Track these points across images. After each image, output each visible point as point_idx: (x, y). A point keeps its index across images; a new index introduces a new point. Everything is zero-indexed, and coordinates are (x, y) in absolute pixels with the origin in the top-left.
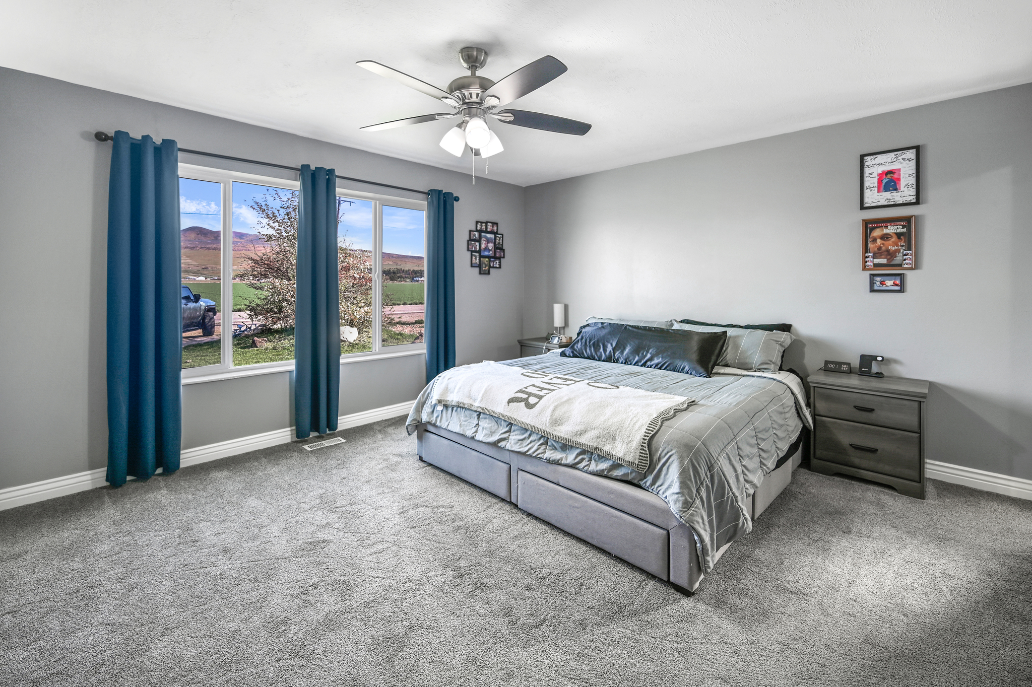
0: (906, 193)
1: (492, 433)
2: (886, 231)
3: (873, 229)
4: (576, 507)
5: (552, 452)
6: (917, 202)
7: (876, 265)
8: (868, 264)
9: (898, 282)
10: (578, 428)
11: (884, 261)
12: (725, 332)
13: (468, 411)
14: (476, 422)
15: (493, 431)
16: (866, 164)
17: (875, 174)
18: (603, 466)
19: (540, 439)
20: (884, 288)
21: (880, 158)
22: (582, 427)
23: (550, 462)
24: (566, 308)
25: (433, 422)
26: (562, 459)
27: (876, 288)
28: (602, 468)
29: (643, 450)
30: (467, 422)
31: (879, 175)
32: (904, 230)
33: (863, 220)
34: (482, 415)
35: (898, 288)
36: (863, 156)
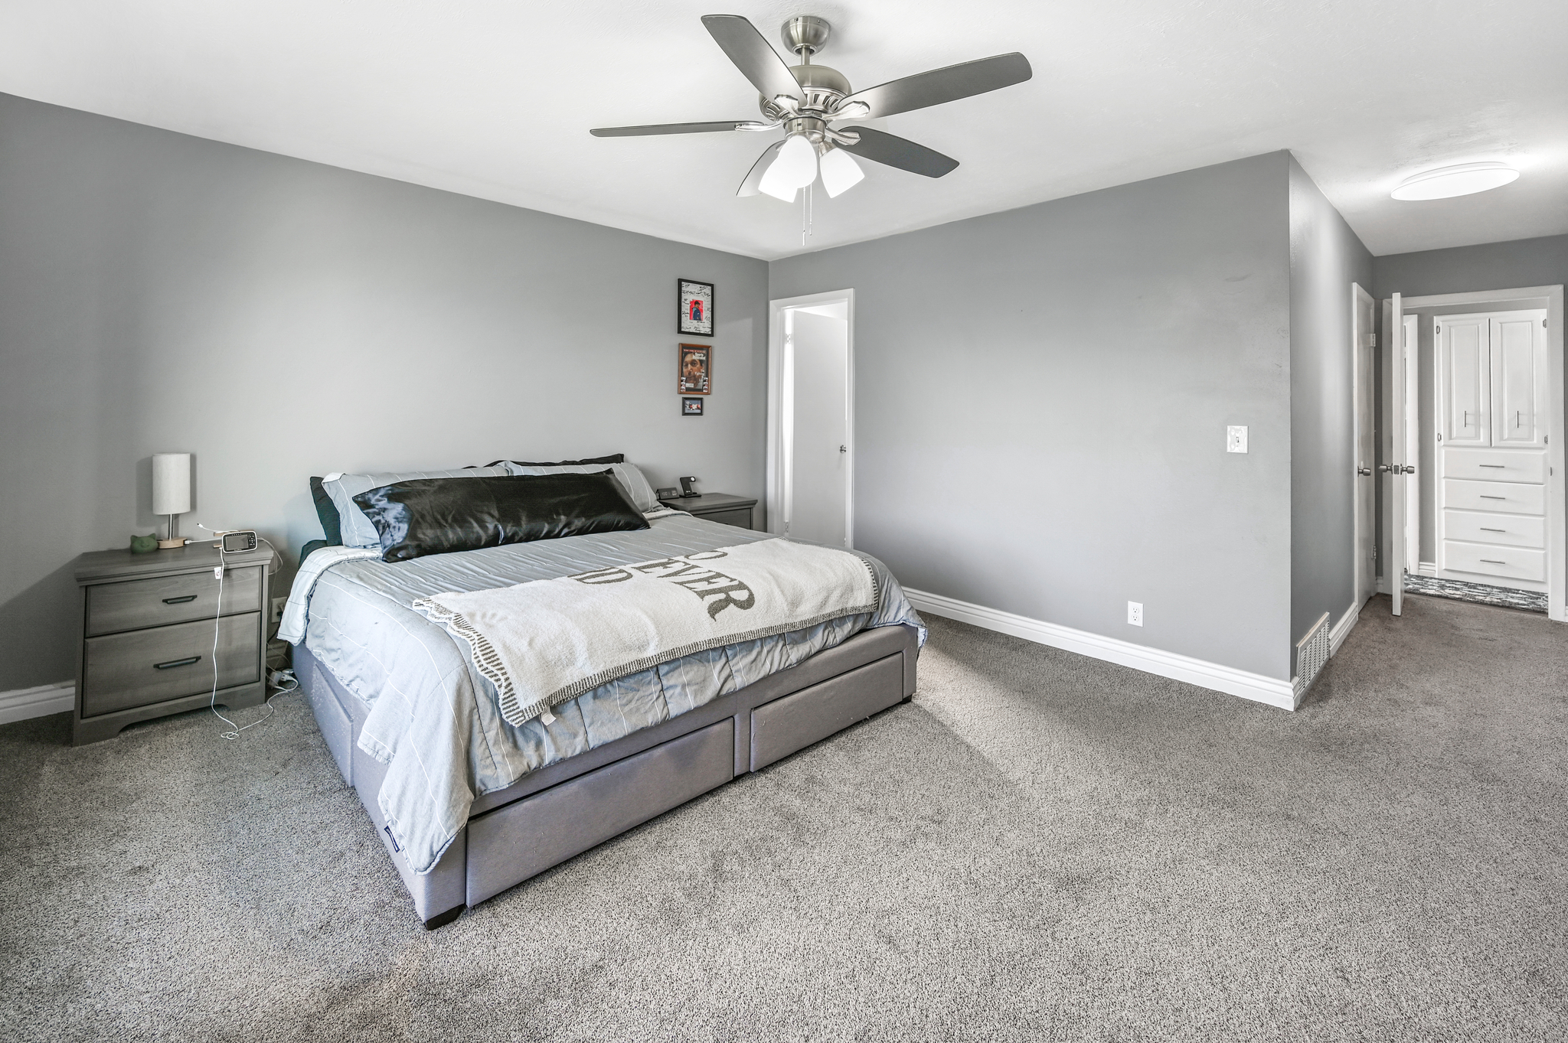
2: (694, 357)
3: (686, 353)
4: (832, 697)
5: (795, 649)
6: (712, 335)
7: (688, 389)
8: (683, 387)
9: (699, 406)
10: (820, 598)
11: (690, 385)
12: (610, 470)
13: (626, 680)
14: (655, 688)
15: (702, 679)
16: (683, 289)
17: (688, 302)
18: (848, 626)
19: (777, 642)
20: (691, 411)
21: (692, 287)
22: (824, 594)
23: (801, 662)
24: (193, 459)
25: (533, 767)
26: (808, 650)
27: (686, 411)
28: (849, 630)
30: (633, 702)
31: (691, 302)
32: (704, 358)
33: (682, 344)
34: (663, 670)
35: (699, 411)
36: (680, 281)
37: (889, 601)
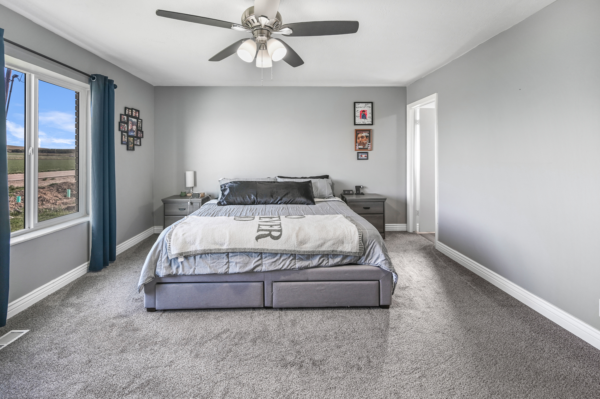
0: (368, 121)
1: (246, 264)
2: (363, 135)
3: (358, 133)
4: (322, 290)
5: (300, 262)
6: (372, 124)
7: (360, 149)
8: (357, 148)
9: (366, 156)
10: (319, 243)
11: (362, 147)
12: (310, 182)
13: (214, 255)
14: (225, 261)
15: (246, 262)
16: (356, 106)
17: (359, 111)
18: (338, 260)
19: (290, 257)
20: (362, 158)
21: (361, 105)
22: (322, 241)
23: (301, 269)
24: (195, 173)
25: (174, 273)
26: (309, 264)
27: (359, 158)
28: (338, 261)
29: (360, 244)
30: (215, 263)
31: (360, 111)
32: (368, 135)
33: (356, 130)
34: (230, 255)
35: (366, 158)
36: (355, 103)
37: (373, 253)
